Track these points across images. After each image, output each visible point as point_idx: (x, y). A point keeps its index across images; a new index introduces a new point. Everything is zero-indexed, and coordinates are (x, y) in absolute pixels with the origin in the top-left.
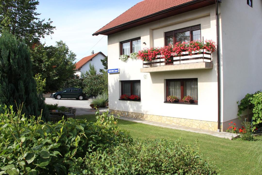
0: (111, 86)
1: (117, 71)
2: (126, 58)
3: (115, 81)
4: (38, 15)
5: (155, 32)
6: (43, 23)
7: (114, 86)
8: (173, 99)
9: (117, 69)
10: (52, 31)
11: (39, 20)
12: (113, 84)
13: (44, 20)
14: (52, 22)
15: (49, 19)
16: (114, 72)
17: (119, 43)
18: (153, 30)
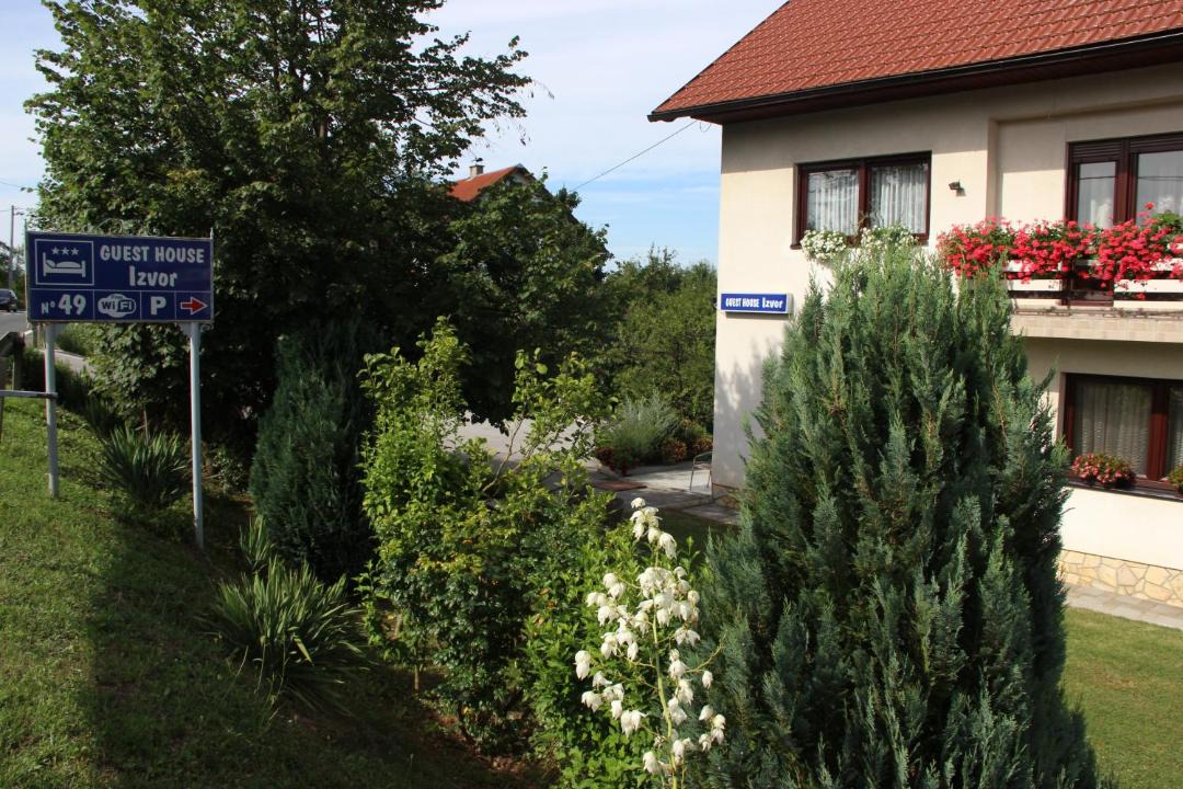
0: (733, 376)
1: (778, 304)
2: (842, 249)
3: (757, 357)
4: (432, 10)
5: (1009, 133)
6: (459, 57)
7: (751, 381)
8: (1111, 473)
9: (783, 298)
10: (512, 98)
11: (436, 35)
12: (745, 369)
13: (467, 36)
14: (525, 54)
15: (514, 42)
17: (791, 170)
18: (1001, 123)
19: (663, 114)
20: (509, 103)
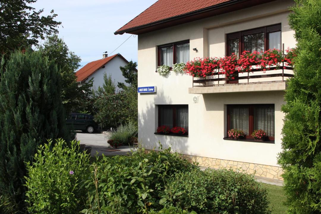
0: (142, 114)
1: (152, 90)
2: (167, 71)
3: (148, 107)
4: (32, 3)
5: (211, 32)
6: (40, 16)
7: (146, 115)
8: (237, 134)
9: (153, 87)
10: (55, 28)
11: (34, 10)
12: (145, 112)
13: (43, 10)
14: (57, 15)
15: (52, 11)
16: (148, 91)
17: (155, 48)
18: (209, 29)
19: (120, 32)
20: (55, 30)
